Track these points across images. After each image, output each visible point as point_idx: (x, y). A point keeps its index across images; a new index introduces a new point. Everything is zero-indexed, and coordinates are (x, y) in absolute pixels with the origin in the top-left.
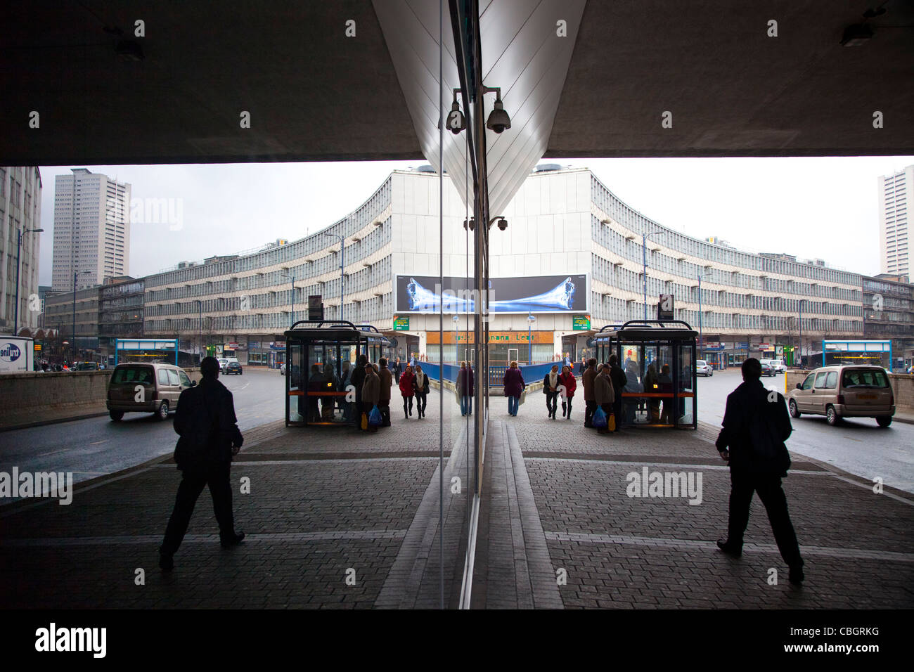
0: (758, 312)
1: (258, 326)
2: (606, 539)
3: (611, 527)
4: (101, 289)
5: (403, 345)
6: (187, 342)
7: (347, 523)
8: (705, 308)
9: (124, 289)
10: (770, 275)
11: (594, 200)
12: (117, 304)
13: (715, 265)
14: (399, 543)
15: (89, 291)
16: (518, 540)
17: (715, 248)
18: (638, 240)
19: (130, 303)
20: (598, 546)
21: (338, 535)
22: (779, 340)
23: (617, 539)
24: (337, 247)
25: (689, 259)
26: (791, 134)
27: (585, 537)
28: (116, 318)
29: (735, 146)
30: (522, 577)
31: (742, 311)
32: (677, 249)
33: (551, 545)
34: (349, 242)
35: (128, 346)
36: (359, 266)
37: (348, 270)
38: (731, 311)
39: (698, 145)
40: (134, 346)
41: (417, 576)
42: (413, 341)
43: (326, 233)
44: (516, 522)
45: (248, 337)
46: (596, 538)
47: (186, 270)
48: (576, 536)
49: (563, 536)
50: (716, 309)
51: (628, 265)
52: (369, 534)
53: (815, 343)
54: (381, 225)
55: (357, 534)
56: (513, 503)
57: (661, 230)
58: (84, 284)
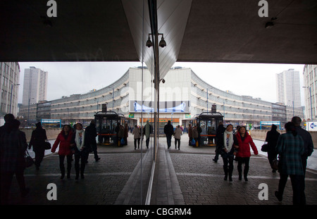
0: (241, 114)
1: (86, 116)
2: (195, 175)
3: (197, 171)
4: (38, 104)
5: (132, 122)
6: (64, 121)
7: (112, 171)
8: (225, 112)
9: (44, 104)
10: (245, 102)
11: (192, 78)
12: (42, 109)
13: (229, 99)
14: (129, 176)
15: (33, 105)
16: (168, 174)
17: (228, 94)
18: (205, 90)
19: (46, 109)
20: (193, 176)
21: (109, 174)
22: (248, 122)
23: (199, 175)
24: (112, 92)
25: (221, 97)
26: (251, 56)
27: (189, 174)
28: (42, 113)
29: (235, 59)
30: (169, 184)
31: (237, 113)
32: (217, 94)
33: (178, 176)
34: (115, 90)
35: (45, 122)
36: (119, 98)
37: (115, 99)
38: (233, 113)
39: (224, 59)
40: (47, 122)
41: (134, 184)
42: (135, 121)
43: (109, 87)
44: (167, 170)
45: (83, 120)
46: (192, 174)
47: (64, 98)
48: (186, 174)
49: (182, 174)
50: (229, 112)
51: (202, 98)
52: (119, 173)
53: (258, 123)
54: (125, 84)
55: (116, 174)
56: (166, 164)
57: (212, 88)
58: (32, 103)
